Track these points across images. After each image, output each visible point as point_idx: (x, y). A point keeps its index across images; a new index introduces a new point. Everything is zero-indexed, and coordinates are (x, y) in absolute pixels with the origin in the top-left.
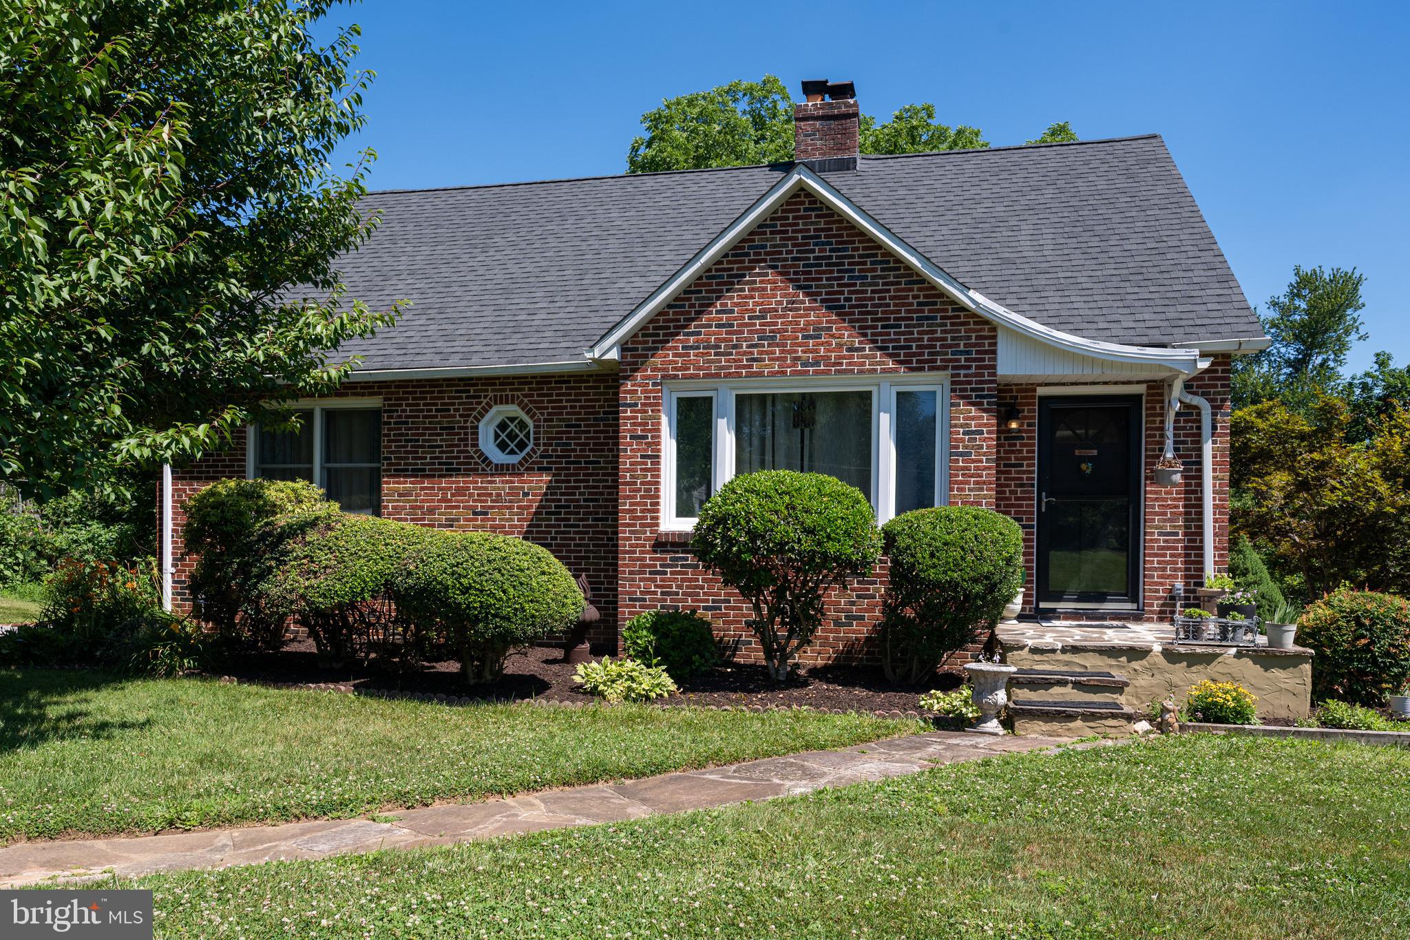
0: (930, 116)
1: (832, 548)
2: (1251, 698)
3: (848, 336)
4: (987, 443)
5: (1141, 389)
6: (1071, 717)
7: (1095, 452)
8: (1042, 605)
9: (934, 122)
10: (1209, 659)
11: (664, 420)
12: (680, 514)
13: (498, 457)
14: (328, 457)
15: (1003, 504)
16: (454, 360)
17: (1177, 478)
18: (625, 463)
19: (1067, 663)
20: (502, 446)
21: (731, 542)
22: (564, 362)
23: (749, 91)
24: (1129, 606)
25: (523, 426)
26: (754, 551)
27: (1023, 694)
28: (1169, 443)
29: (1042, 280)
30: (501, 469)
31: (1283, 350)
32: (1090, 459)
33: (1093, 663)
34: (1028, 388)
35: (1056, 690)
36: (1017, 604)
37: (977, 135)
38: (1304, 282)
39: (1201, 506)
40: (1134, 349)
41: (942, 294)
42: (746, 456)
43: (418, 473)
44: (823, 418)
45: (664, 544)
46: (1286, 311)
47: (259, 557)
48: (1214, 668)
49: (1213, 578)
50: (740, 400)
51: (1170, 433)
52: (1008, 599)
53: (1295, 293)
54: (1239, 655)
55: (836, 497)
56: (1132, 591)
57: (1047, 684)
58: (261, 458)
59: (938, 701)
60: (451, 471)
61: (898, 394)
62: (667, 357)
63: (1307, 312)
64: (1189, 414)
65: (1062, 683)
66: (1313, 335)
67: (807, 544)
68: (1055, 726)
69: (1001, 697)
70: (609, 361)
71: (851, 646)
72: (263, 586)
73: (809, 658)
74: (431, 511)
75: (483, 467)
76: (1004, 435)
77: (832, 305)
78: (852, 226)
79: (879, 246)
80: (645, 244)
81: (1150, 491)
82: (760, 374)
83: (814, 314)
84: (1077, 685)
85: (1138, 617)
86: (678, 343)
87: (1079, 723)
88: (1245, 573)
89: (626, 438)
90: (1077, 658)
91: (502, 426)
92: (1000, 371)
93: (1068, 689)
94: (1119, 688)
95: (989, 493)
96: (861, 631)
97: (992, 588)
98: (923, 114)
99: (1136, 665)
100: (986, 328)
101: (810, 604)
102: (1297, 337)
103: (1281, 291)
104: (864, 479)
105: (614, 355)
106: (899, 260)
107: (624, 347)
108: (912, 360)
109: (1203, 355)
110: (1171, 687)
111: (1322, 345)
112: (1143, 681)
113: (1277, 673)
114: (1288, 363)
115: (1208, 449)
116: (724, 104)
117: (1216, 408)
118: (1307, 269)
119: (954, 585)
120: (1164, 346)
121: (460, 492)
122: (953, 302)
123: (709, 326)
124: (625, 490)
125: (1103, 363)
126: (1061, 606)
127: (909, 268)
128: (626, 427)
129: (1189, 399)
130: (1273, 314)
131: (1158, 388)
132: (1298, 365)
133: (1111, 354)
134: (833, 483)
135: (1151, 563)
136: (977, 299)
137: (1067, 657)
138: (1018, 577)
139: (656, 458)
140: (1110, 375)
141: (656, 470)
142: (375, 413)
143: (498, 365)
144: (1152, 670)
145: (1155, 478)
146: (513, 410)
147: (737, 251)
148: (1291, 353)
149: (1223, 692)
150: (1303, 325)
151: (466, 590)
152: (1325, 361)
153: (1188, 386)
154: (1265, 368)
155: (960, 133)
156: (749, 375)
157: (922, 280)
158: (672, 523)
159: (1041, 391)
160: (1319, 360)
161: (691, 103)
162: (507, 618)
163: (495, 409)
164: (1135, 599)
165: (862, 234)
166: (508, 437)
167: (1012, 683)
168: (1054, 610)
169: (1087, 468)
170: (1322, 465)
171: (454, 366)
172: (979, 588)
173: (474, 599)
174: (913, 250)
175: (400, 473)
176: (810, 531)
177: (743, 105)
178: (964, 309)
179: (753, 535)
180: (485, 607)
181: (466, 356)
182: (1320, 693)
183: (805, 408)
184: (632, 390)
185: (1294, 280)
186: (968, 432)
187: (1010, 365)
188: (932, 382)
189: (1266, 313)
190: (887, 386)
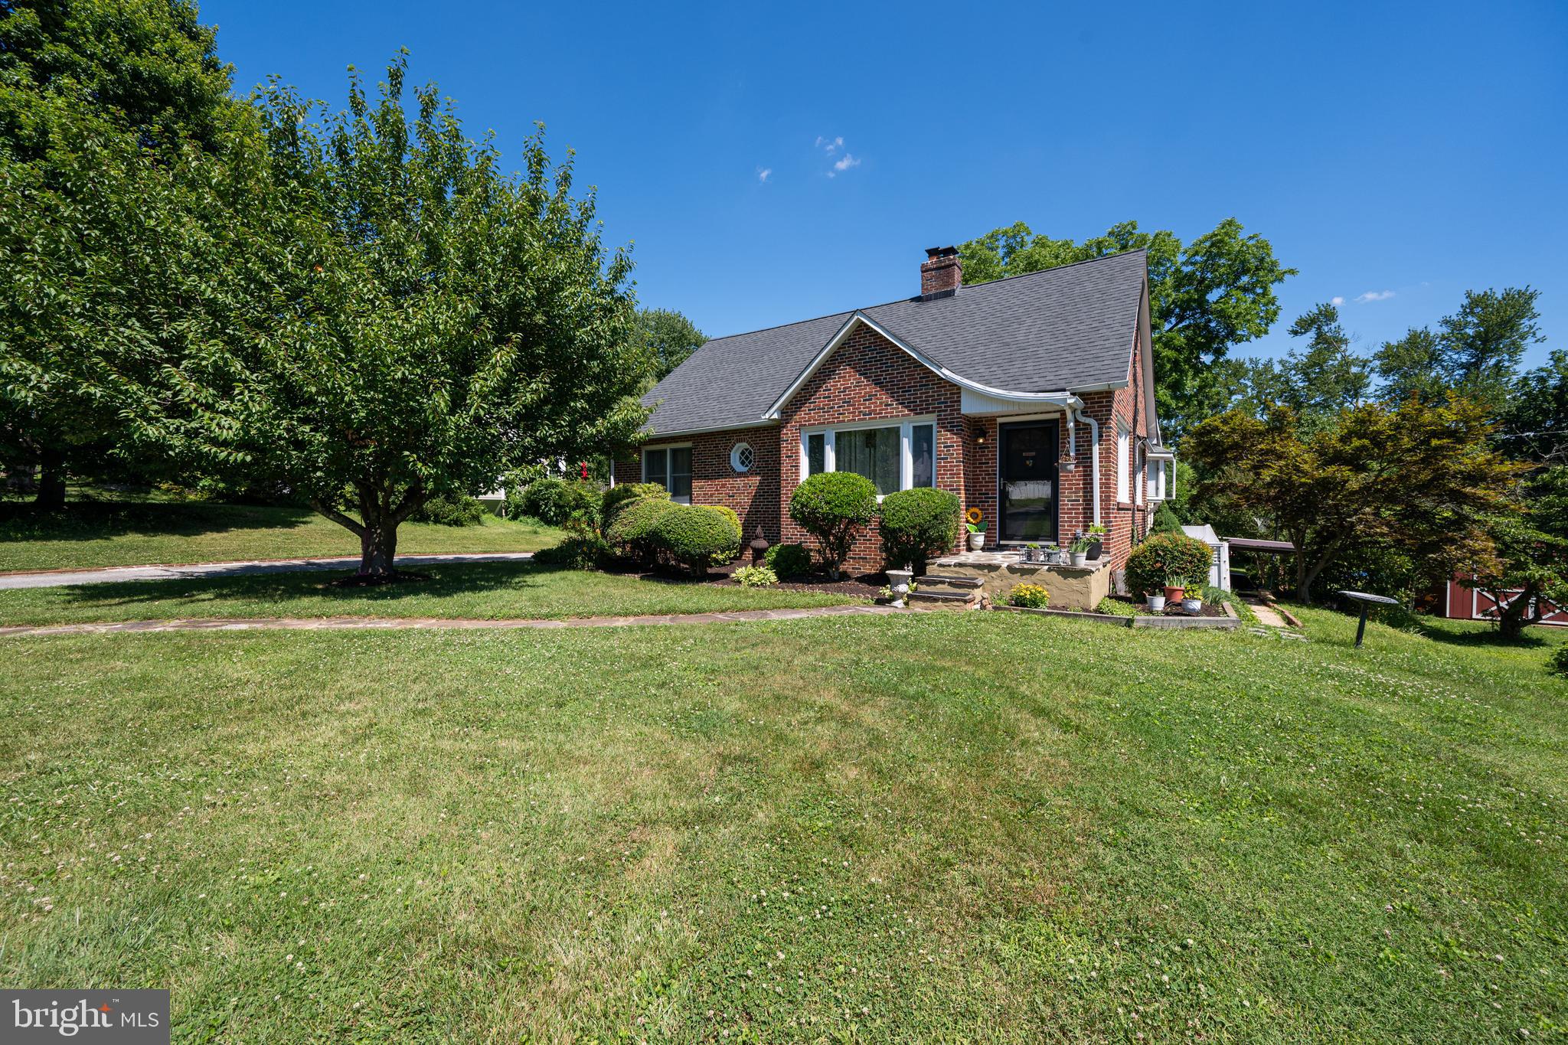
2: (1044, 593)
3: (885, 398)
4: (958, 452)
5: (1058, 416)
6: (936, 600)
7: (1033, 454)
8: (1002, 542)
9: (1137, 232)
10: (1032, 572)
11: (802, 447)
13: (739, 468)
14: (674, 470)
16: (719, 422)
18: (784, 470)
19: (957, 573)
20: (743, 463)
24: (1051, 543)
25: (749, 452)
27: (923, 589)
28: (1073, 446)
30: (741, 475)
31: (1455, 357)
32: (1032, 458)
33: (969, 572)
34: (992, 419)
35: (940, 586)
36: (979, 541)
37: (1169, 235)
38: (1477, 303)
39: (1092, 484)
40: (1032, 394)
41: (929, 371)
42: (842, 464)
43: (706, 478)
44: (878, 443)
46: (1457, 327)
48: (1034, 577)
50: (836, 435)
51: (1073, 440)
54: (1049, 570)
56: (1054, 536)
57: (938, 583)
58: (648, 473)
60: (720, 476)
61: (914, 427)
62: (801, 415)
63: (1480, 325)
64: (1086, 429)
65: (943, 582)
66: (1485, 343)
68: (928, 604)
70: (774, 420)
74: (712, 496)
75: (734, 474)
77: (877, 383)
78: (885, 339)
79: (899, 349)
81: (1062, 475)
82: (843, 421)
83: (869, 388)
84: (950, 584)
86: (805, 408)
87: (940, 603)
89: (784, 458)
90: (961, 570)
91: (743, 453)
92: (963, 412)
93: (946, 586)
94: (974, 586)
99: (992, 574)
100: (955, 389)
102: (1471, 346)
103: (1454, 312)
104: (897, 471)
105: (775, 416)
106: (909, 355)
107: (780, 412)
108: (918, 408)
109: (1074, 394)
111: (1495, 350)
113: (1071, 580)
115: (1096, 449)
117: (1101, 424)
118: (1478, 292)
121: (723, 486)
122: (935, 375)
123: (819, 399)
124: (783, 483)
125: (1019, 403)
126: (1012, 543)
127: (913, 359)
128: (784, 452)
129: (1084, 420)
130: (1445, 330)
131: (1065, 415)
132: (1472, 367)
133: (1019, 398)
135: (1064, 518)
136: (945, 373)
137: (957, 569)
139: (797, 467)
140: (1024, 410)
142: (690, 449)
143: (738, 424)
144: (1002, 577)
146: (745, 445)
148: (1464, 358)
149: (1027, 590)
150: (1475, 337)
152: (1499, 362)
153: (1084, 412)
156: (839, 422)
157: (920, 365)
159: (1000, 420)
160: (1493, 362)
162: (686, 545)
163: (737, 445)
164: (1055, 540)
165: (891, 343)
166: (745, 457)
168: (1007, 545)
169: (1029, 463)
171: (719, 425)
174: (915, 351)
175: (699, 478)
178: (941, 378)
181: (724, 420)
183: (870, 437)
184: (787, 433)
185: (1466, 302)
186: (948, 445)
187: (969, 407)
188: (928, 419)
189: (1436, 330)
190: (906, 424)
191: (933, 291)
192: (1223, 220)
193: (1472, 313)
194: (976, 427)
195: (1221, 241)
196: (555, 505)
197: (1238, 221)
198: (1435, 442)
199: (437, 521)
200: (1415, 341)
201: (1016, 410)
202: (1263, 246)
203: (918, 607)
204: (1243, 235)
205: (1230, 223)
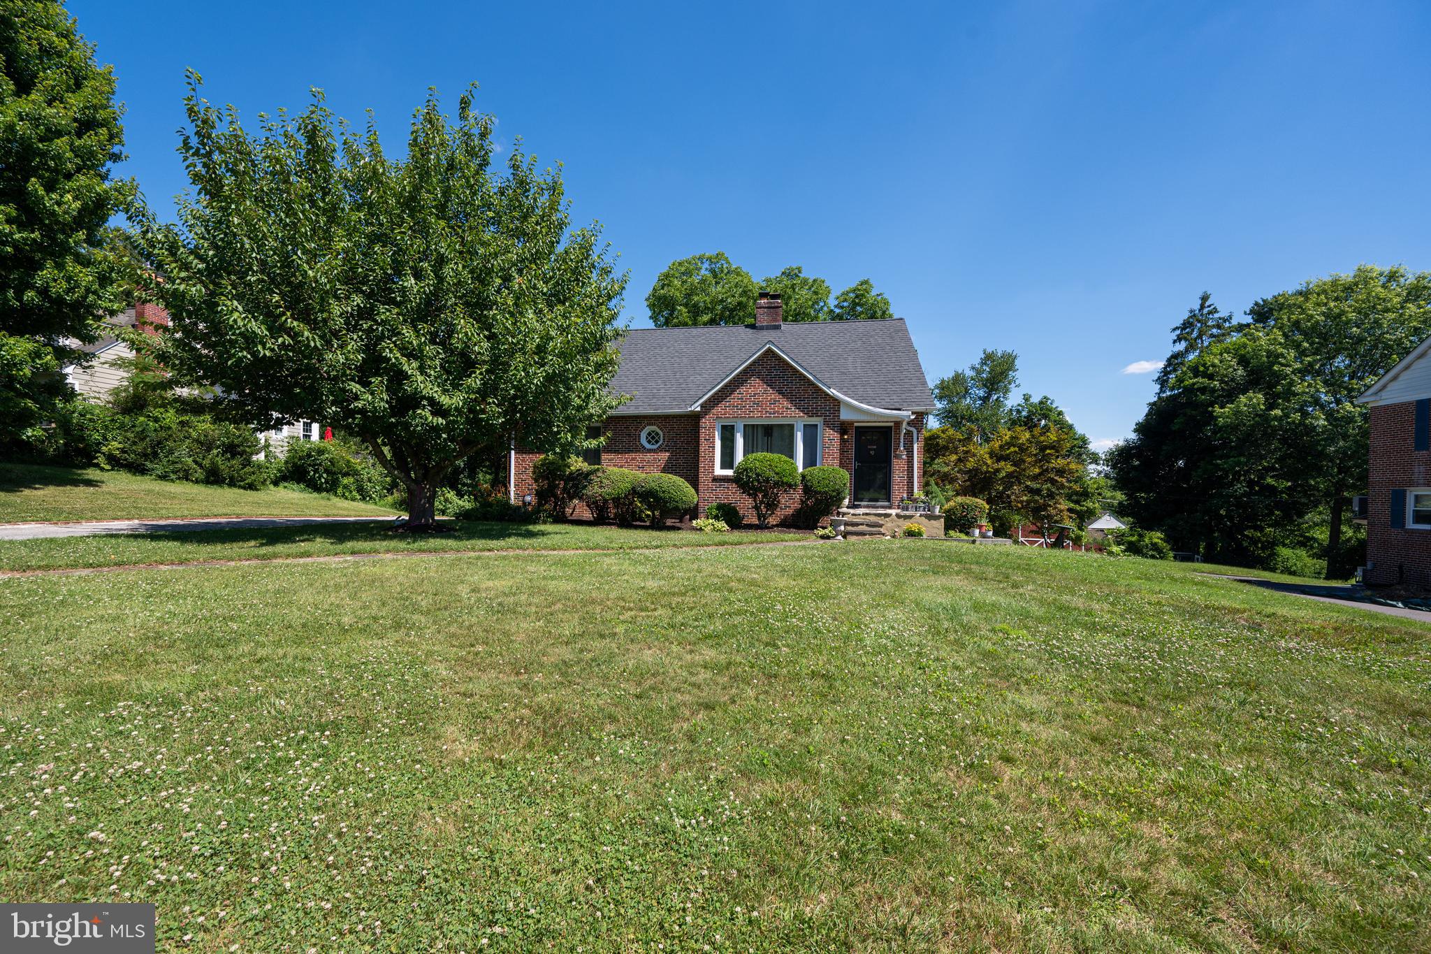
0: (800, 272)
1: (785, 480)
2: (923, 529)
3: (786, 404)
4: (836, 444)
5: (892, 424)
6: (865, 534)
7: (875, 447)
8: (856, 502)
10: (911, 517)
11: (717, 433)
12: (723, 467)
13: (648, 446)
15: (842, 465)
16: (632, 408)
17: (904, 457)
18: (702, 449)
19: (864, 519)
20: (649, 442)
21: (750, 477)
22: (676, 411)
23: (710, 259)
24: (887, 503)
25: (657, 434)
26: (758, 481)
27: (850, 528)
28: (902, 444)
29: (856, 382)
30: (650, 451)
31: (977, 392)
32: (873, 449)
33: (873, 519)
34: (851, 423)
35: (860, 526)
36: (846, 502)
37: (823, 282)
38: (988, 357)
39: (913, 467)
40: (889, 411)
41: (821, 389)
42: (748, 447)
43: (615, 452)
44: (775, 434)
45: (716, 479)
46: (979, 372)
47: (580, 481)
48: (911, 521)
49: (917, 493)
50: (745, 426)
51: (902, 440)
52: (844, 498)
53: (983, 363)
54: (920, 516)
55: (785, 462)
56: (888, 498)
57: (857, 524)
59: (821, 532)
60: (630, 451)
61: (804, 425)
62: (718, 410)
63: (989, 373)
64: (909, 433)
65: (862, 524)
66: (992, 384)
67: (776, 478)
68: (860, 537)
69: (842, 528)
70: (696, 411)
71: (786, 517)
72: (584, 491)
73: (772, 521)
75: (642, 449)
76: (843, 441)
77: (780, 392)
78: (788, 364)
79: (798, 371)
80: (698, 360)
81: (894, 461)
82: (753, 417)
83: (772, 395)
84: (867, 525)
85: (890, 508)
86: (722, 405)
87: (867, 536)
88: (932, 493)
89: (702, 440)
90: (867, 517)
91: (649, 434)
92: (841, 417)
93: (865, 526)
94: (881, 526)
95: (837, 462)
96: (790, 512)
97: (838, 494)
98: (796, 271)
99: (887, 519)
100: (836, 402)
101: (775, 500)
102: (985, 386)
103: (977, 362)
104: (791, 454)
105: (699, 409)
106: (805, 377)
107: (702, 406)
108: (810, 414)
109: (913, 413)
110: (899, 526)
111: (996, 390)
112: (889, 525)
113: (932, 522)
114: (980, 398)
115: (916, 446)
116: (696, 264)
117: (919, 432)
118: (989, 350)
119: (826, 493)
120: (900, 410)
121: (633, 459)
122: (825, 392)
123: (734, 399)
124: (701, 459)
125: (876, 415)
126: (863, 503)
127: (808, 379)
128: (702, 436)
129: (909, 428)
130: (972, 374)
131: (898, 424)
132: (985, 399)
134: (784, 458)
135: (895, 488)
136: (833, 392)
137: (864, 517)
138: (847, 491)
139: (713, 447)
141: (713, 452)
142: (598, 428)
143: (651, 411)
144: (892, 521)
145: (898, 457)
146: (654, 428)
147: (745, 371)
148: (981, 393)
149: (915, 528)
150: (987, 380)
151: (664, 492)
152: (998, 397)
153: (908, 424)
154: (968, 400)
155: (815, 281)
156: (749, 417)
157: (813, 384)
158: (719, 471)
159: (856, 424)
160: (995, 397)
161: (680, 264)
163: (647, 427)
164: (889, 501)
165: (792, 366)
166: (652, 437)
167: (846, 524)
168: (860, 504)
169: (872, 453)
170: (967, 452)
171: (632, 411)
172: (834, 494)
173: (667, 496)
174: (811, 374)
175: (610, 452)
176: (777, 474)
177: (706, 265)
178: (828, 395)
179: (758, 475)
180: (670, 498)
181: (637, 407)
182: (948, 527)
183: (768, 430)
184: (705, 422)
185: (983, 356)
186: (830, 439)
187: (845, 415)
188: (816, 420)
189: (969, 373)
190: (798, 420)
191: (765, 324)
192: (862, 279)
193: (985, 364)
194: (843, 428)
195: (863, 295)
196: (326, 471)
197: (871, 281)
198: (1048, 451)
199: (232, 484)
200: (958, 379)
201: (875, 419)
202: (886, 303)
203: (853, 539)
204: (873, 293)
205: (866, 282)
